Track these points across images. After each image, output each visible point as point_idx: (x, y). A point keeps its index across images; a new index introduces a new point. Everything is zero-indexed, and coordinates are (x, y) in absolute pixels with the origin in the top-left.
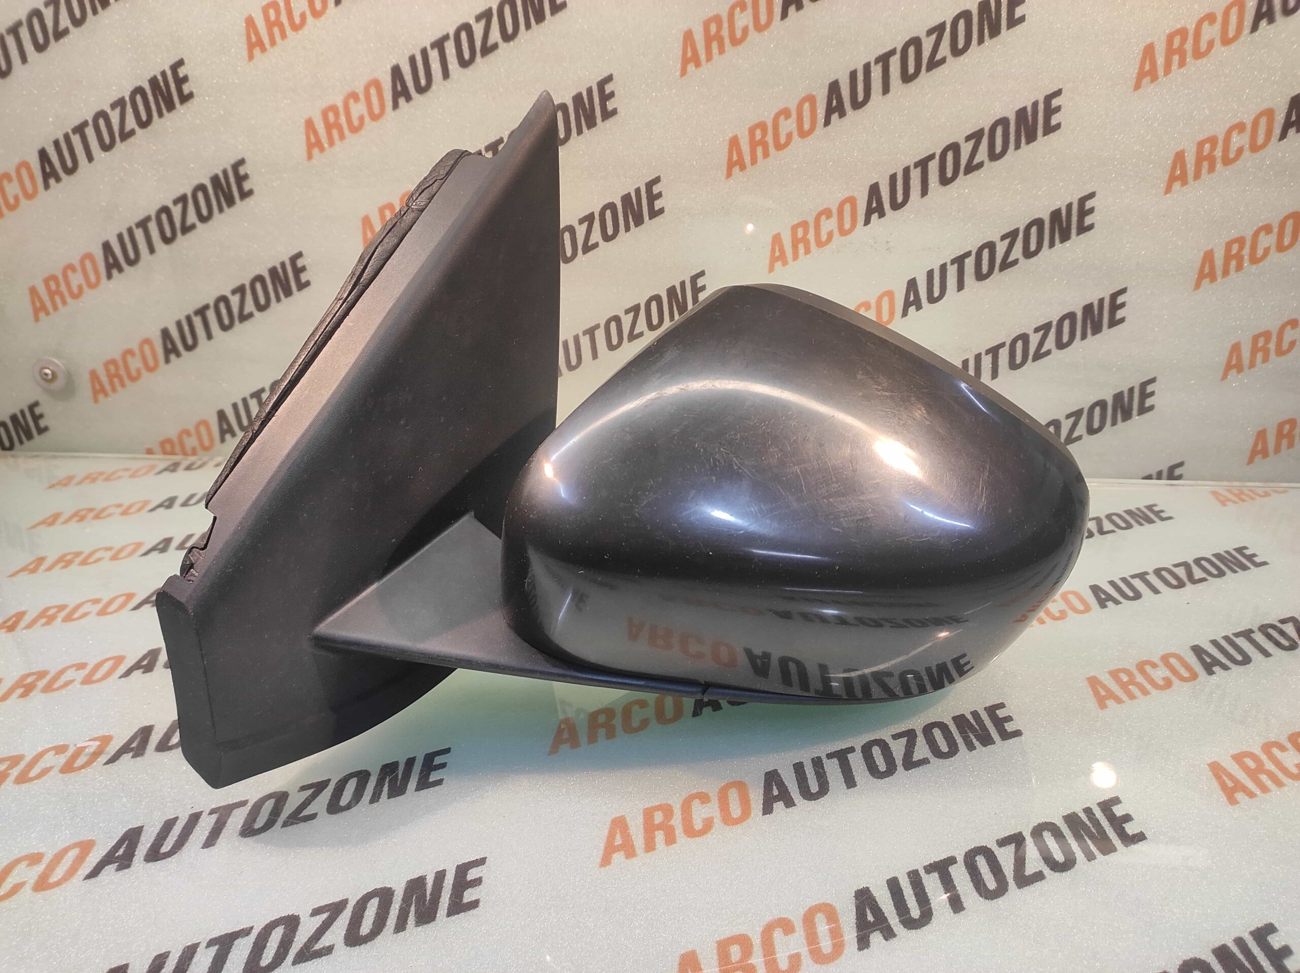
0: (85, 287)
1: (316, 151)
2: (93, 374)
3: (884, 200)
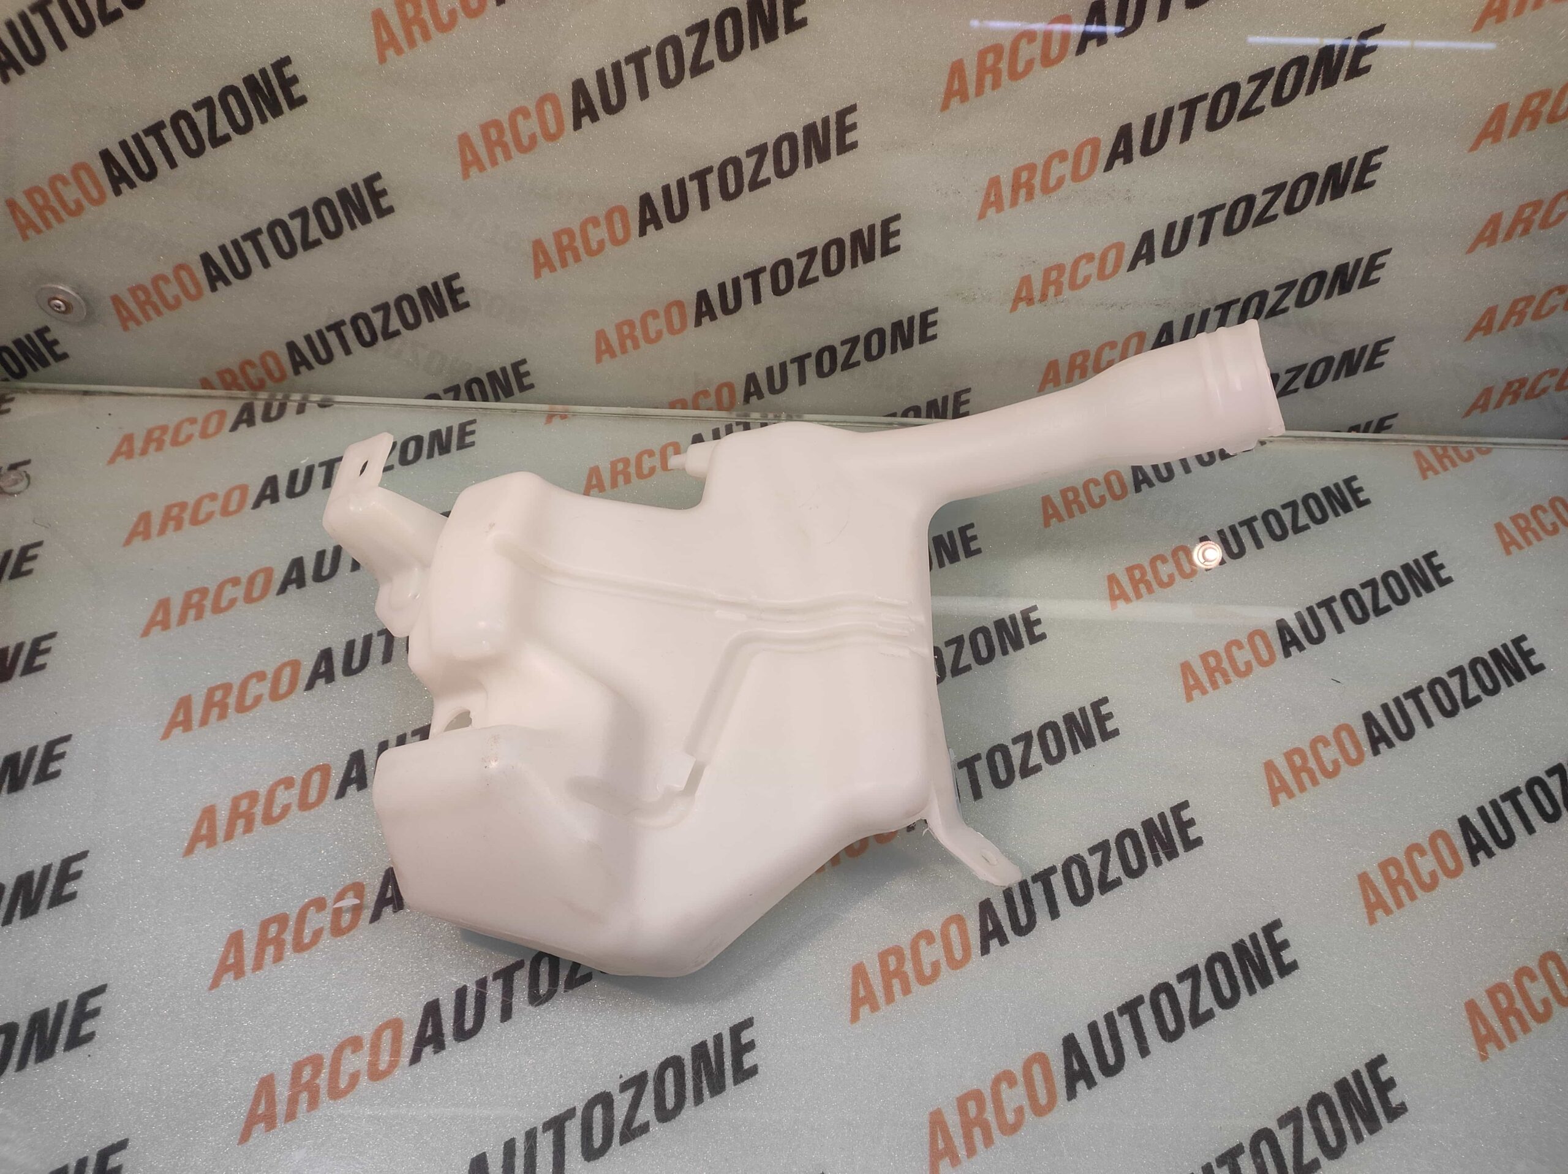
0: (85, 203)
1: (390, 53)
2: (116, 300)
3: (1134, 143)
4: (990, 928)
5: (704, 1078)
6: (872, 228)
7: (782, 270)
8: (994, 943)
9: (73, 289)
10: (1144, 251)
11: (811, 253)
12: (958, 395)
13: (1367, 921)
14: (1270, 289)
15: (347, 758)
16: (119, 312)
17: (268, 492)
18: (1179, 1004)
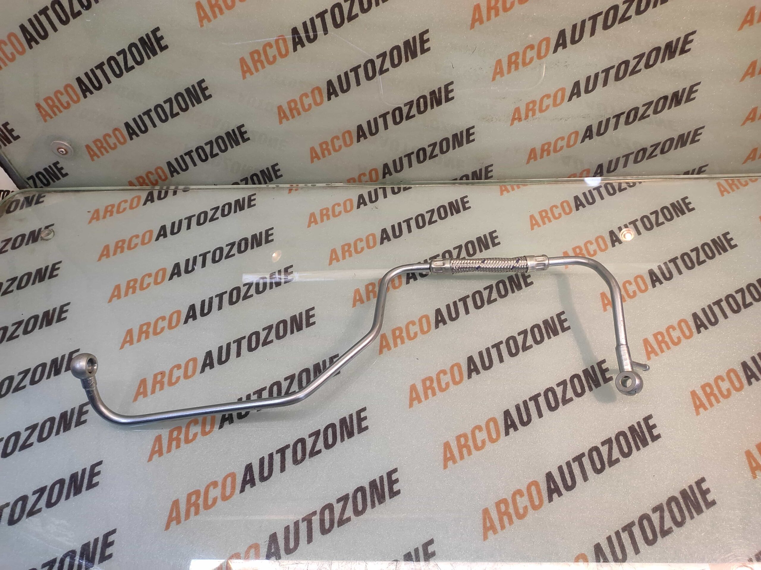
2: (88, 147)
3: (567, 39)
4: (509, 423)
5: (375, 496)
6: (440, 89)
7: (397, 112)
8: (511, 430)
9: (68, 143)
10: (575, 91)
11: (411, 104)
12: (487, 168)
13: (695, 414)
14: (640, 106)
15: (205, 354)
16: (89, 153)
17: (162, 233)
18: (602, 456)
